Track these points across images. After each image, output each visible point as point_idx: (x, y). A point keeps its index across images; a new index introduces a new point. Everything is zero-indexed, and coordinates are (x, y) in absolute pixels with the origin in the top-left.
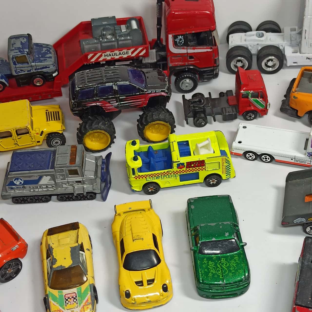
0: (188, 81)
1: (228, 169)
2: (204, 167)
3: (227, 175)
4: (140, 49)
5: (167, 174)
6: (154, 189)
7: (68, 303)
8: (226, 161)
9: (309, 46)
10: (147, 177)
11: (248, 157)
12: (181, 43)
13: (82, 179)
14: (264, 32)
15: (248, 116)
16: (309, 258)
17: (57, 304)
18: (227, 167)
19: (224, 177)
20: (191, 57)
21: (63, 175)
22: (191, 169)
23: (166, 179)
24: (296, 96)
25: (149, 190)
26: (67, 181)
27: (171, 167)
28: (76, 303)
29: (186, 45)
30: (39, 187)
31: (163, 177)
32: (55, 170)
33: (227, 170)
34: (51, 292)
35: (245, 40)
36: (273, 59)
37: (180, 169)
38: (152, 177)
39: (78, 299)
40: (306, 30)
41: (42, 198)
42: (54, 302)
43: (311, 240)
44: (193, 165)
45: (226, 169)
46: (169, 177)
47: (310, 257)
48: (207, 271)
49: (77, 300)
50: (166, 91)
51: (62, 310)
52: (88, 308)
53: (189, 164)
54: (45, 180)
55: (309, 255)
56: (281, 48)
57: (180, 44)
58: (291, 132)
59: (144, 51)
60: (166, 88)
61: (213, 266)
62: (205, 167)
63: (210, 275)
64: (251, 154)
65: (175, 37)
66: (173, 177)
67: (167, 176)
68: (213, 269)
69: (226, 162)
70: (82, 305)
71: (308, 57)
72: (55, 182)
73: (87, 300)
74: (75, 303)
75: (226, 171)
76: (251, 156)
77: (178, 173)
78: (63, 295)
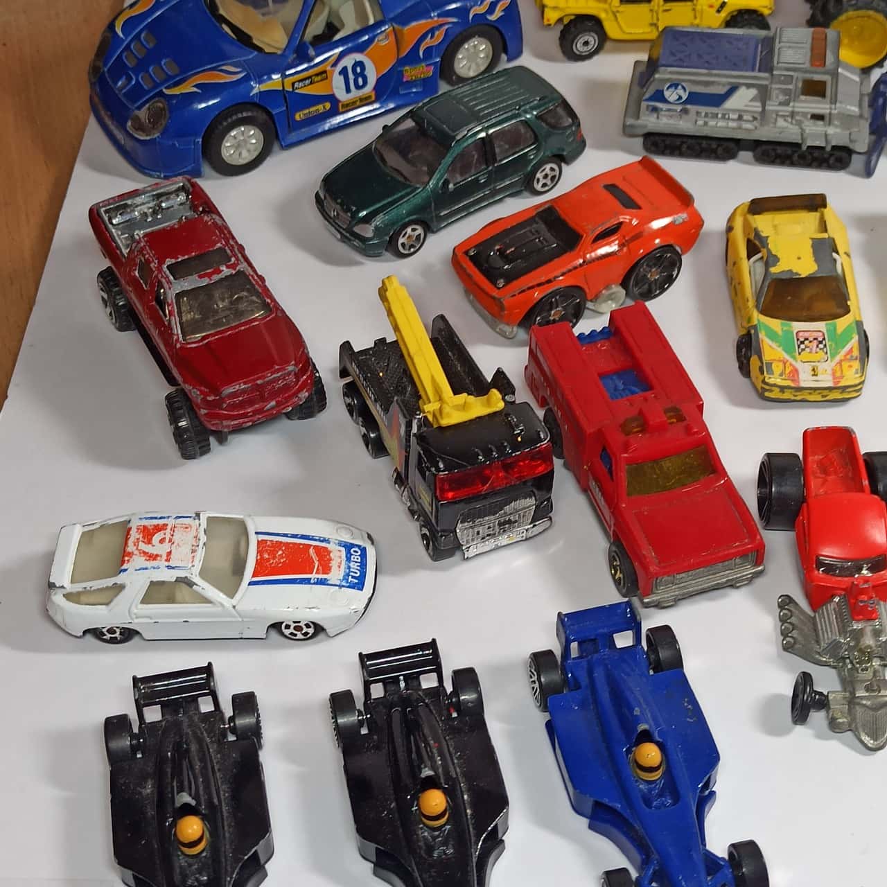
7: (803, 350)
13: (828, 111)
17: (779, 346)
21: (786, 92)
26: (790, 109)
28: (823, 351)
30: (720, 116)
32: (772, 75)
34: (763, 323)
39: (830, 346)
41: (719, 146)
42: (770, 343)
49: (825, 346)
51: (791, 360)
52: (850, 366)
54: (743, 99)
70: (838, 358)
72: (764, 106)
73: (851, 351)
74: (821, 351)
78: (792, 332)
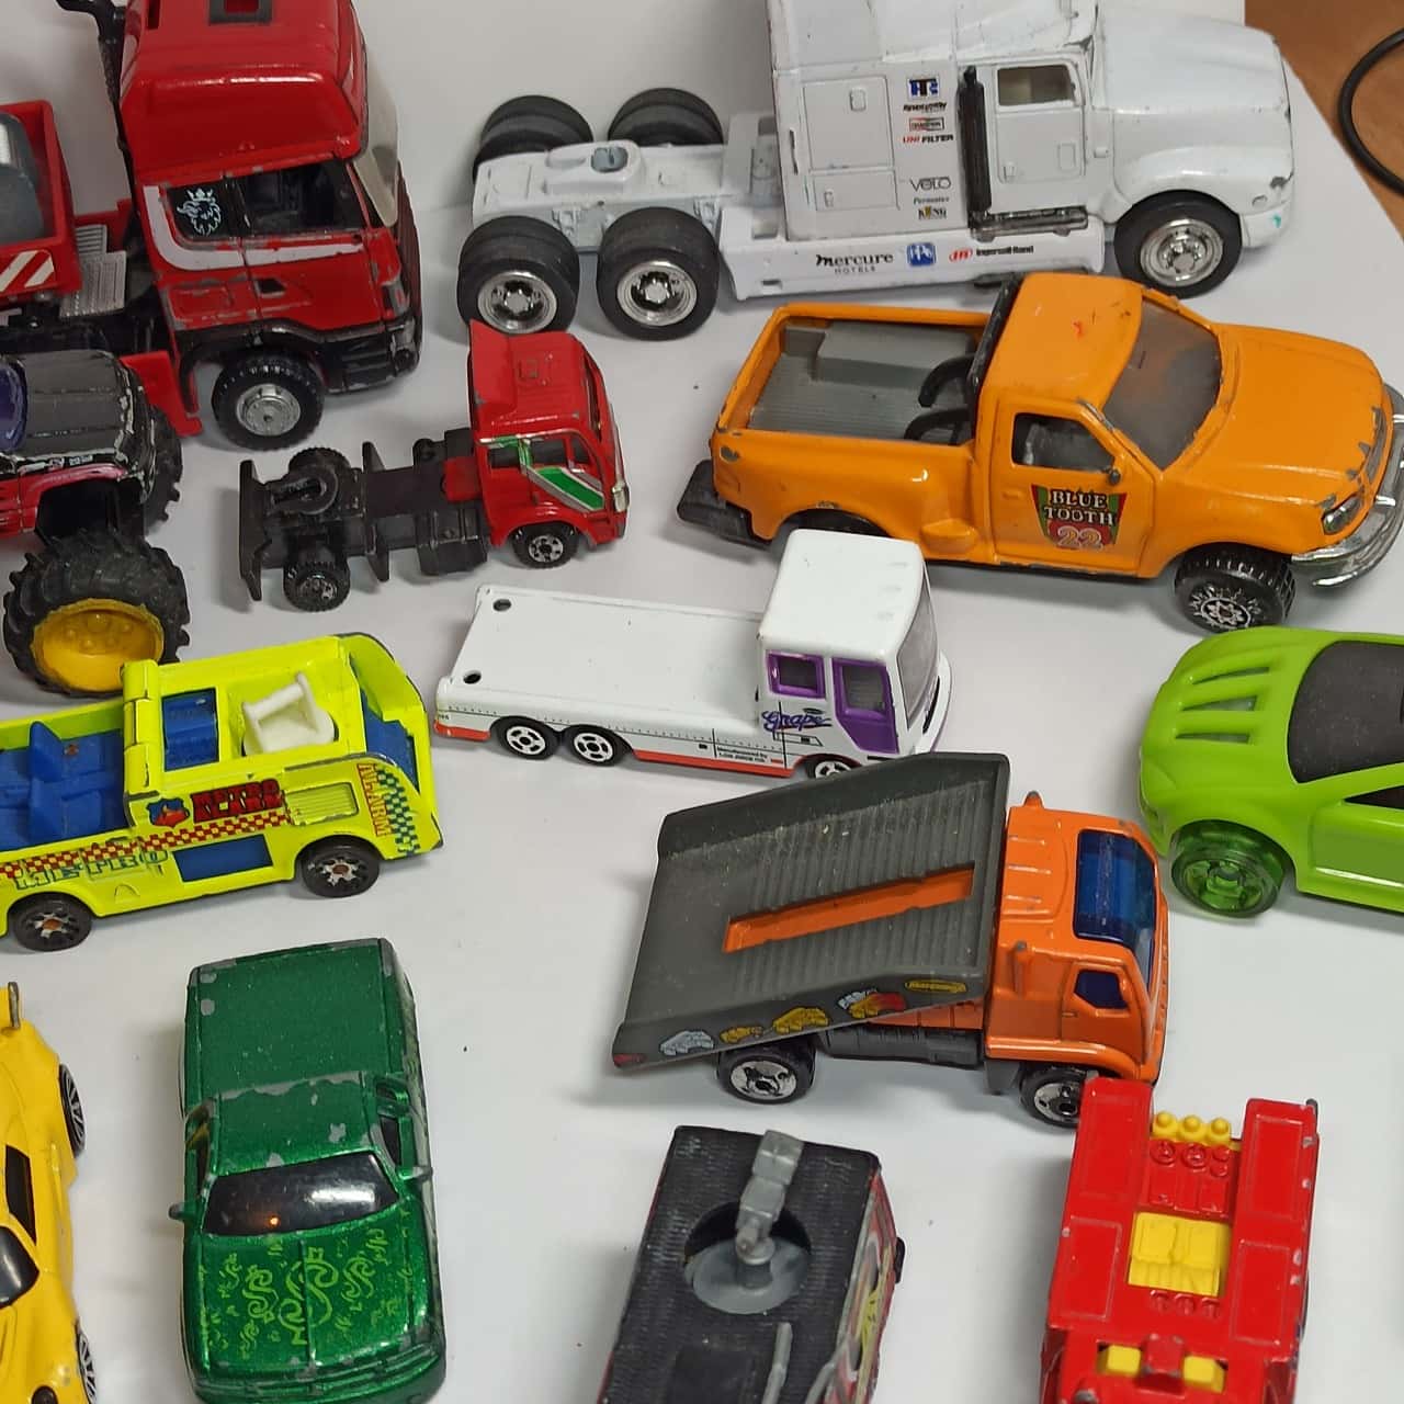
0: (270, 392)
1: (398, 810)
2: (280, 811)
3: (399, 841)
4: (24, 258)
5: (114, 855)
6: (66, 926)
8: (382, 777)
9: (821, 204)
10: (18, 873)
11: (515, 743)
12: (211, 220)
14: (629, 145)
15: (534, 546)
16: (676, 1230)
18: (387, 802)
19: (387, 847)
20: (268, 285)
22: (220, 822)
23: (111, 877)
24: (733, 448)
25: (41, 929)
27: (125, 822)
29: (232, 228)
31: (93, 867)
33: (393, 817)
35: (544, 189)
36: (666, 271)
37: (168, 829)
38: (40, 869)
40: (791, 133)
43: (698, 1141)
44: (224, 806)
45: (389, 812)
46: (124, 866)
47: (680, 1224)
48: (236, 1315)
50: (121, 457)
53: (207, 803)
55: (679, 1215)
56: (707, 216)
57: (206, 229)
58: (709, 616)
59: (48, 268)
60: (118, 442)
61: (267, 1286)
62: (288, 811)
63: (250, 1331)
64: (525, 731)
65: (176, 197)
66: (142, 866)
67: (116, 863)
68: (262, 1302)
69: (382, 782)
71: (822, 256)
75: (392, 822)
76: (525, 741)
77: (164, 846)
